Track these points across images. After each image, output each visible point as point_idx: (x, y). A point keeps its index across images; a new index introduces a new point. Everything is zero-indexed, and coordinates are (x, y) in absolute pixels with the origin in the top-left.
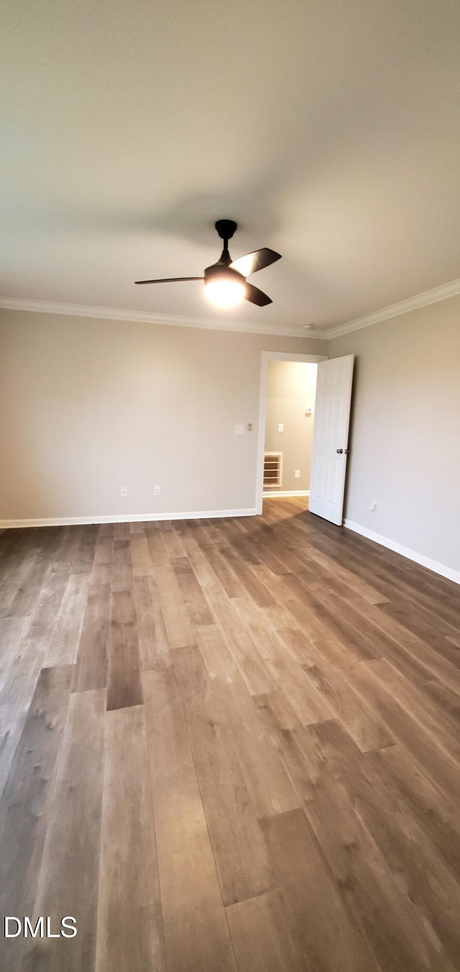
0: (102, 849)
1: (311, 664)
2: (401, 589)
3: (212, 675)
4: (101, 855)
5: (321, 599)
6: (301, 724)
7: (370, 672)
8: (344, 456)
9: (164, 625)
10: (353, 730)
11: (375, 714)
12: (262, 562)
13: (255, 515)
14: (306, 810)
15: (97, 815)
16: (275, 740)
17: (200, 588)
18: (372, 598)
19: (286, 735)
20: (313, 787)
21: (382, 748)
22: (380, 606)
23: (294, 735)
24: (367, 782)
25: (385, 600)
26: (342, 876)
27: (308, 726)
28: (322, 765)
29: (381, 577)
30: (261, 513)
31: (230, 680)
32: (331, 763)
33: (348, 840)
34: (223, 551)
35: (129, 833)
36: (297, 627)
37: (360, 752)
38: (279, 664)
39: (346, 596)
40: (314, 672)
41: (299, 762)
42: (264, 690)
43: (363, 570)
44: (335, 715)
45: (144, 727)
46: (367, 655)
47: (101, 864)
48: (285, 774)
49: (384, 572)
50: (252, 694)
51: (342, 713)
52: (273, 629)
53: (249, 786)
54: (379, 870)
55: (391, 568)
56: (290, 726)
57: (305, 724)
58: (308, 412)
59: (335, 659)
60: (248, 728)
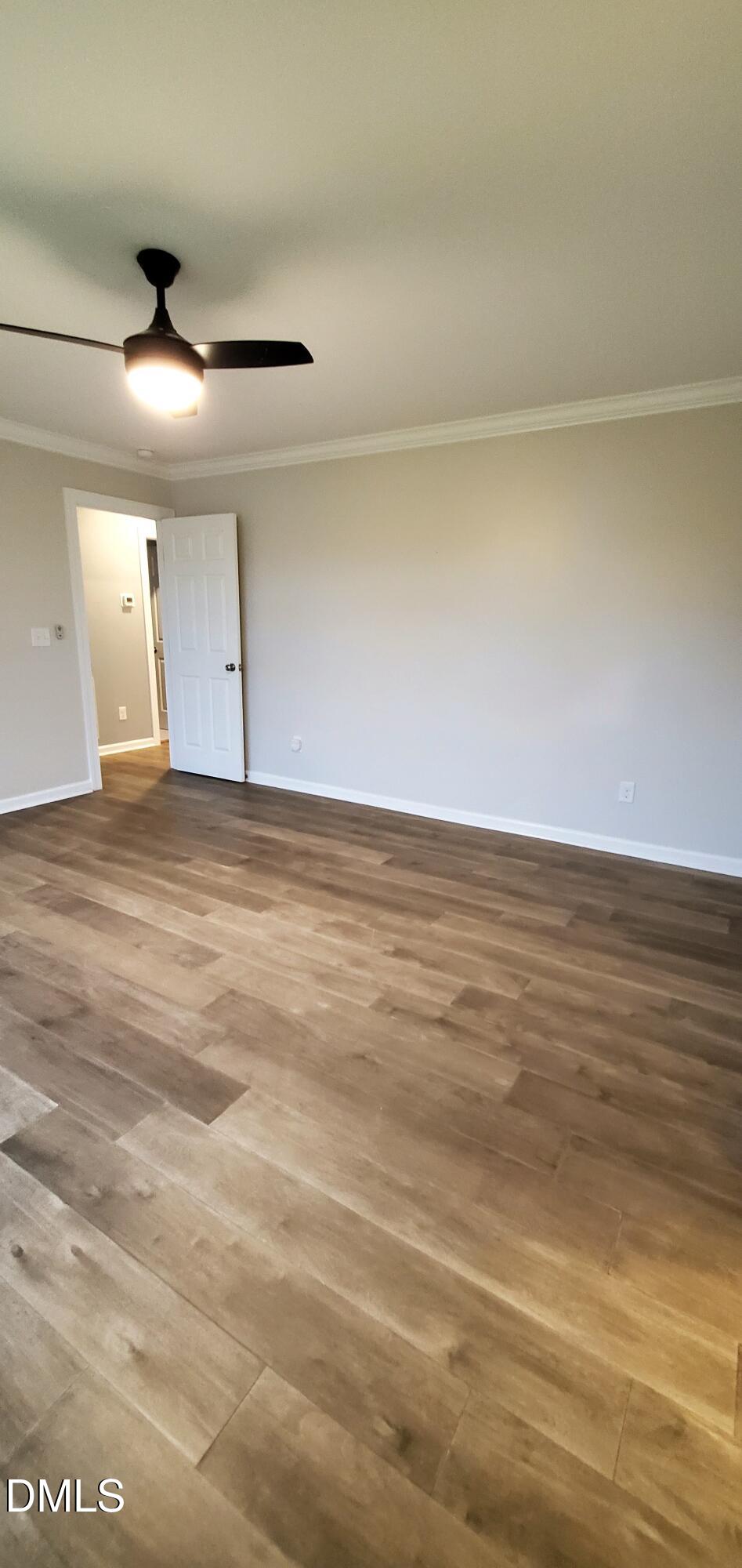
0: (402, 1237)
1: (390, 948)
2: (389, 839)
3: (295, 1011)
4: (408, 1241)
5: (322, 877)
6: (446, 1007)
7: (448, 929)
8: (237, 673)
9: (147, 989)
10: (488, 985)
11: (490, 963)
12: (191, 856)
13: (92, 791)
14: (526, 1069)
15: (351, 1217)
16: (439, 1034)
17: (137, 920)
18: (375, 859)
19: (442, 1022)
20: (512, 1048)
21: (524, 987)
22: (387, 863)
23: (447, 1018)
24: (542, 1019)
25: (388, 856)
26: (596, 1093)
27: (452, 1003)
28: (499, 1028)
29: (356, 832)
30: (100, 787)
31: (325, 1006)
32: (504, 1023)
33: (575, 1067)
34: (105, 858)
35: (408, 1202)
36: (331, 917)
37: (513, 1000)
38: (358, 963)
39: (343, 865)
40: (400, 953)
41: (477, 1037)
42: (375, 996)
43: (331, 831)
44: (465, 982)
45: (286, 1108)
46: (430, 915)
47: (418, 1247)
48: (480, 1054)
49: (354, 826)
50: (366, 1005)
51: (466, 977)
52: (306, 931)
53: (463, 1084)
54: (610, 1071)
55: (354, 820)
56: (438, 1014)
57: (449, 1004)
58: (128, 604)
59: (408, 933)
60: (402, 1038)
